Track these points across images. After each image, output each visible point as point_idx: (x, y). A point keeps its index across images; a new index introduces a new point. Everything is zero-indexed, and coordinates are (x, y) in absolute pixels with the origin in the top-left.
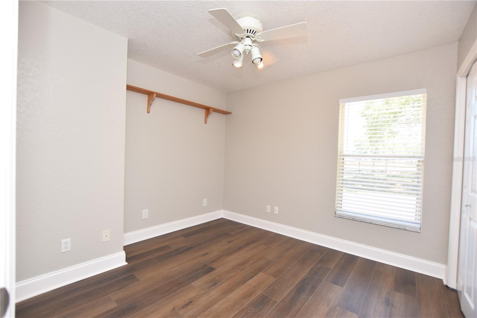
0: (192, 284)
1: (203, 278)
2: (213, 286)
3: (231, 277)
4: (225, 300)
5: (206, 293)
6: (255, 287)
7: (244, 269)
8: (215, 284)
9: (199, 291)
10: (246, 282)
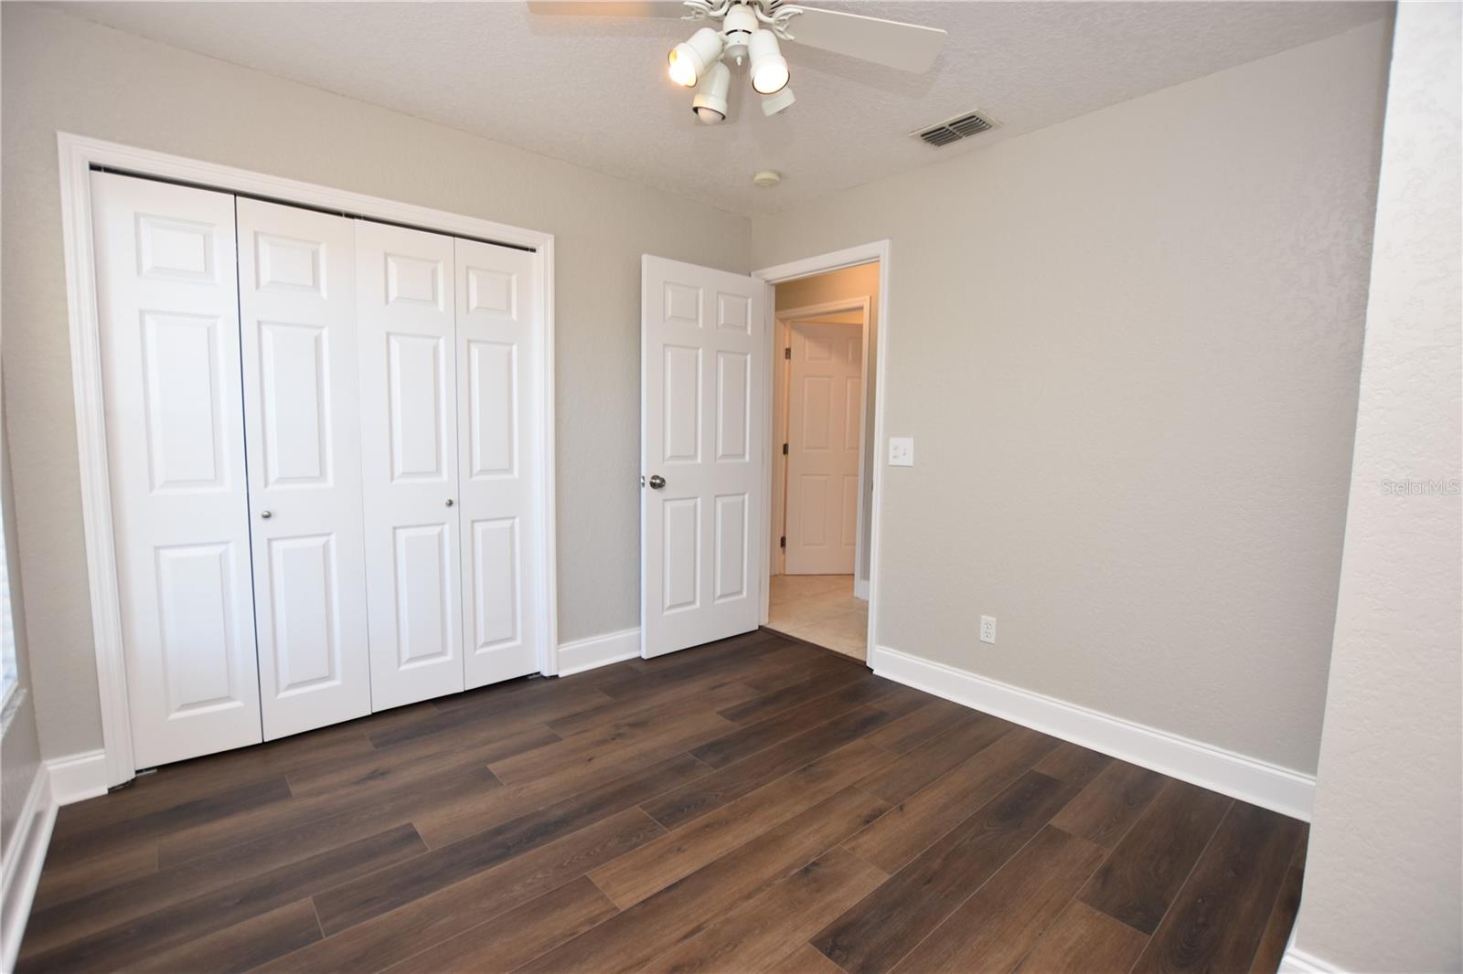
0: (886, 877)
1: (856, 901)
2: (814, 864)
3: (749, 896)
4: (775, 821)
5: (834, 844)
6: (679, 850)
7: (686, 937)
8: (806, 871)
9: (853, 849)
10: (702, 869)
